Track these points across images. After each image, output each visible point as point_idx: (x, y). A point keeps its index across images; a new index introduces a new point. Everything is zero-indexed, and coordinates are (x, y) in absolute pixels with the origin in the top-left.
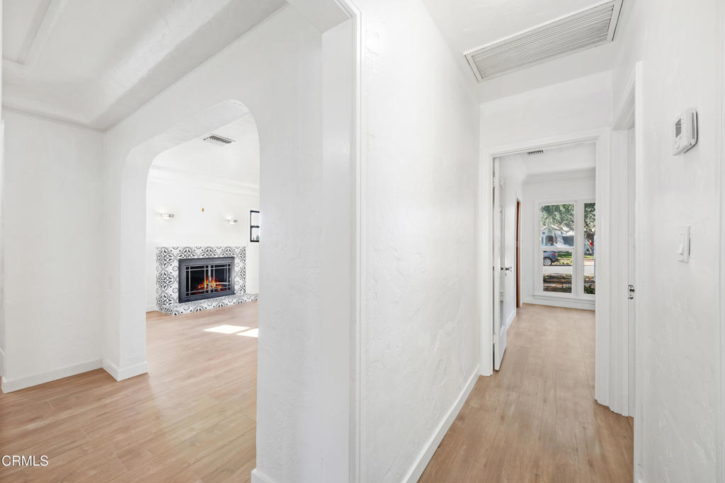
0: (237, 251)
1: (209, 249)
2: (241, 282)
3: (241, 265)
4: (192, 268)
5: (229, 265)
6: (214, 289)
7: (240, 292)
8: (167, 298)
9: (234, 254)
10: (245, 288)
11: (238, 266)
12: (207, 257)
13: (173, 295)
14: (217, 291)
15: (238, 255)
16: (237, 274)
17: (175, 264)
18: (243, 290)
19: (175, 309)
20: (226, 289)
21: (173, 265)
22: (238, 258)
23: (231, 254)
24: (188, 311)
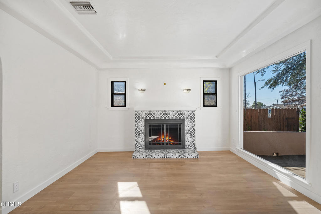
0: (187, 114)
1: (165, 112)
2: (191, 140)
3: (191, 125)
4: (153, 126)
5: (180, 125)
6: (168, 143)
7: (190, 148)
8: (138, 145)
9: (184, 117)
10: (194, 145)
11: (188, 126)
12: (163, 118)
13: (141, 143)
14: (171, 144)
15: (187, 118)
16: (187, 133)
17: (143, 122)
18: (192, 146)
19: (133, 154)
20: (177, 144)
21: (141, 123)
22: (187, 120)
23: (183, 117)
24: (142, 157)
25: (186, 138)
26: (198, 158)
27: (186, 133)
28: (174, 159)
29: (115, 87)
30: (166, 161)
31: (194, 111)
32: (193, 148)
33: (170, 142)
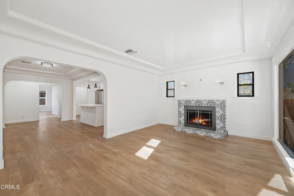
0: (218, 103)
1: (199, 101)
2: (221, 124)
3: (221, 112)
4: (189, 110)
5: (211, 111)
6: (201, 124)
7: (220, 130)
8: (180, 122)
9: (215, 105)
10: (224, 129)
11: (218, 113)
12: (198, 105)
13: (182, 121)
14: (203, 125)
15: (218, 106)
16: (218, 118)
17: (183, 107)
18: (223, 130)
19: (174, 127)
20: (209, 126)
21: (182, 108)
22: (218, 108)
23: (213, 105)
24: (179, 130)
25: (217, 122)
26: (222, 139)
27: (216, 118)
28: (201, 136)
29: (169, 85)
30: (195, 136)
31: (225, 100)
32: (224, 131)
33: (202, 123)
